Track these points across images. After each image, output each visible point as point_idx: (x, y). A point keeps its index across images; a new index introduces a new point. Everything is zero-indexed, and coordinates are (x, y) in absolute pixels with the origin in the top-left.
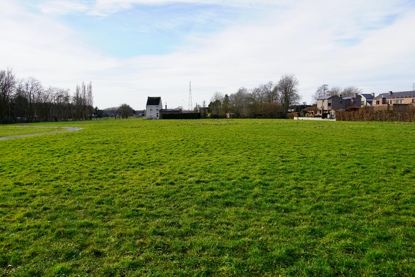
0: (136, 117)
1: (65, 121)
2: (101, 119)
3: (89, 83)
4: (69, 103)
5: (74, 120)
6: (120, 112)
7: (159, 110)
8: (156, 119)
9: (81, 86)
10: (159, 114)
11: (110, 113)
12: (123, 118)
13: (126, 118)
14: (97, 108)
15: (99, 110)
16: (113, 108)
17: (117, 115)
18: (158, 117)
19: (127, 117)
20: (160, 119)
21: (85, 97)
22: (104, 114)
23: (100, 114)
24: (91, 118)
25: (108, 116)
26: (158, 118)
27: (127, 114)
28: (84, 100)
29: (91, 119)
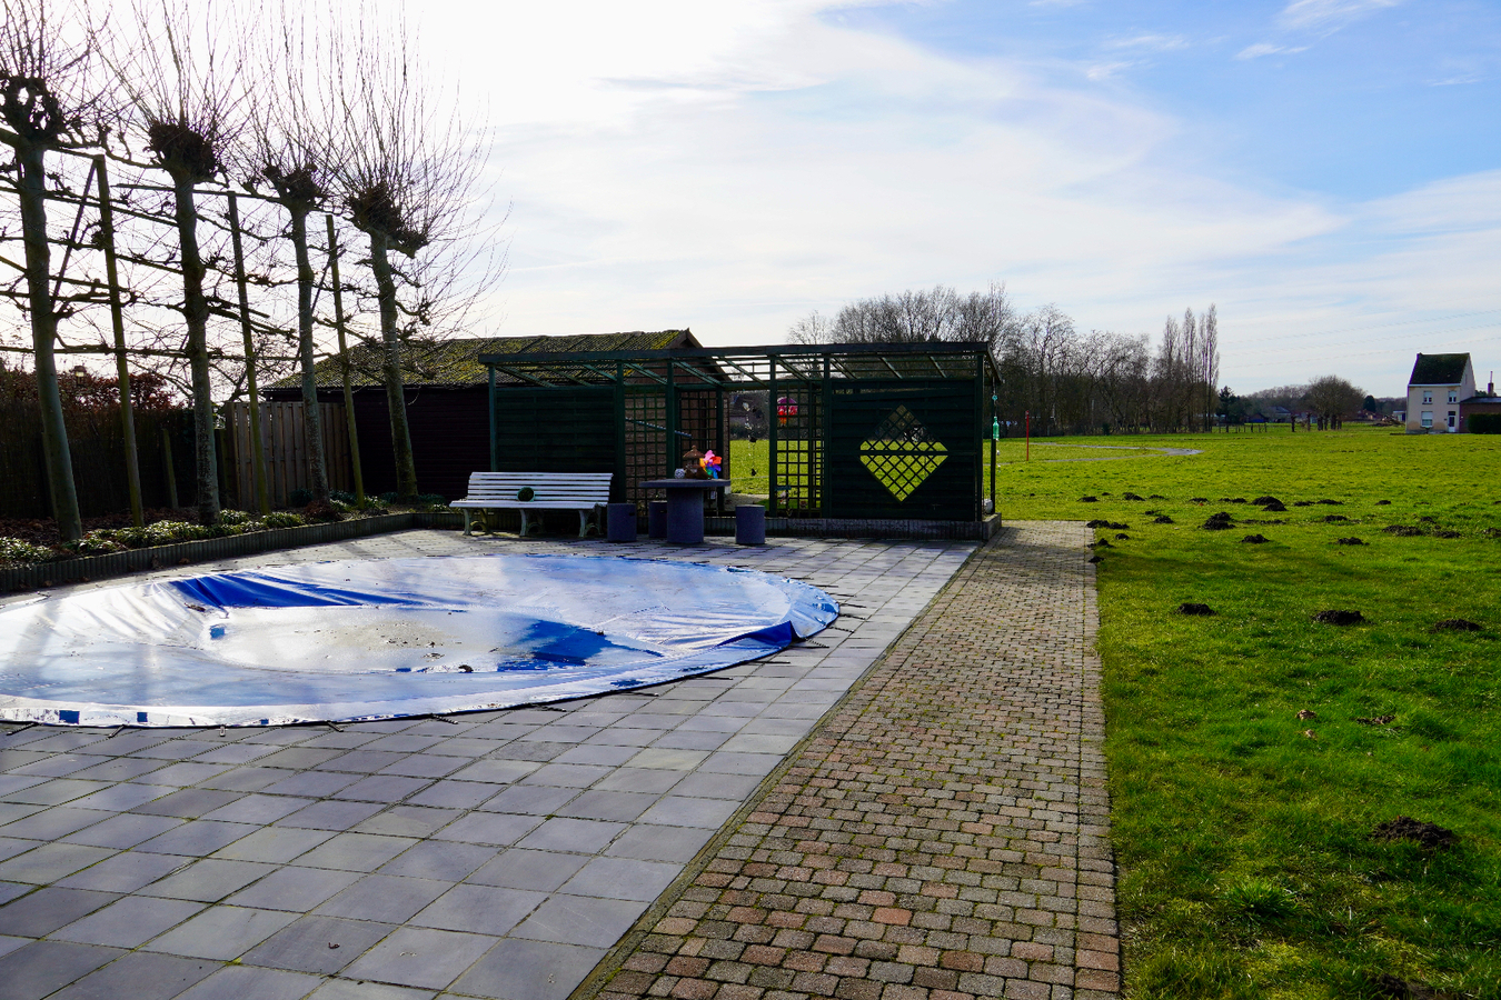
0: (1377, 425)
1: (1130, 433)
2: (1242, 429)
3: (1207, 312)
4: (1143, 379)
5: (1158, 433)
6: (1312, 408)
7: (1458, 401)
8: (1445, 432)
9: (1180, 323)
10: (1457, 413)
11: (1274, 409)
12: (1321, 427)
13: (1333, 427)
14: (1226, 391)
15: (1233, 397)
16: (1287, 390)
17: (1300, 416)
18: (1451, 424)
19: (1336, 425)
20: (1461, 431)
21: (1191, 357)
22: (1250, 412)
23: (1237, 413)
24: (1208, 426)
25: (1266, 420)
26: (1452, 429)
27: (1340, 415)
28: (1190, 369)
29: (1210, 430)
